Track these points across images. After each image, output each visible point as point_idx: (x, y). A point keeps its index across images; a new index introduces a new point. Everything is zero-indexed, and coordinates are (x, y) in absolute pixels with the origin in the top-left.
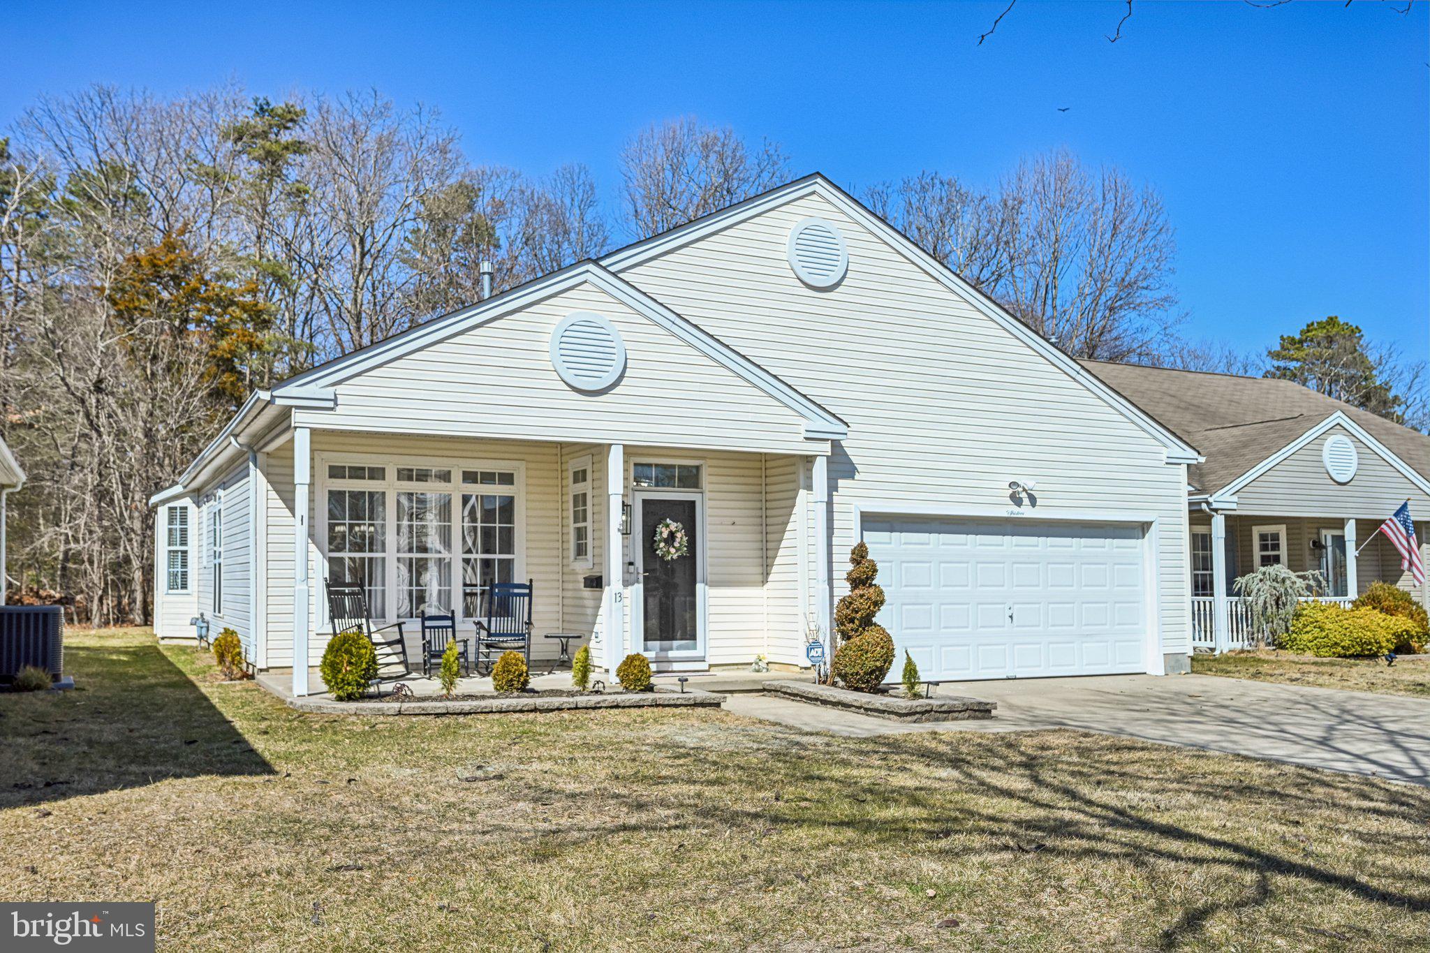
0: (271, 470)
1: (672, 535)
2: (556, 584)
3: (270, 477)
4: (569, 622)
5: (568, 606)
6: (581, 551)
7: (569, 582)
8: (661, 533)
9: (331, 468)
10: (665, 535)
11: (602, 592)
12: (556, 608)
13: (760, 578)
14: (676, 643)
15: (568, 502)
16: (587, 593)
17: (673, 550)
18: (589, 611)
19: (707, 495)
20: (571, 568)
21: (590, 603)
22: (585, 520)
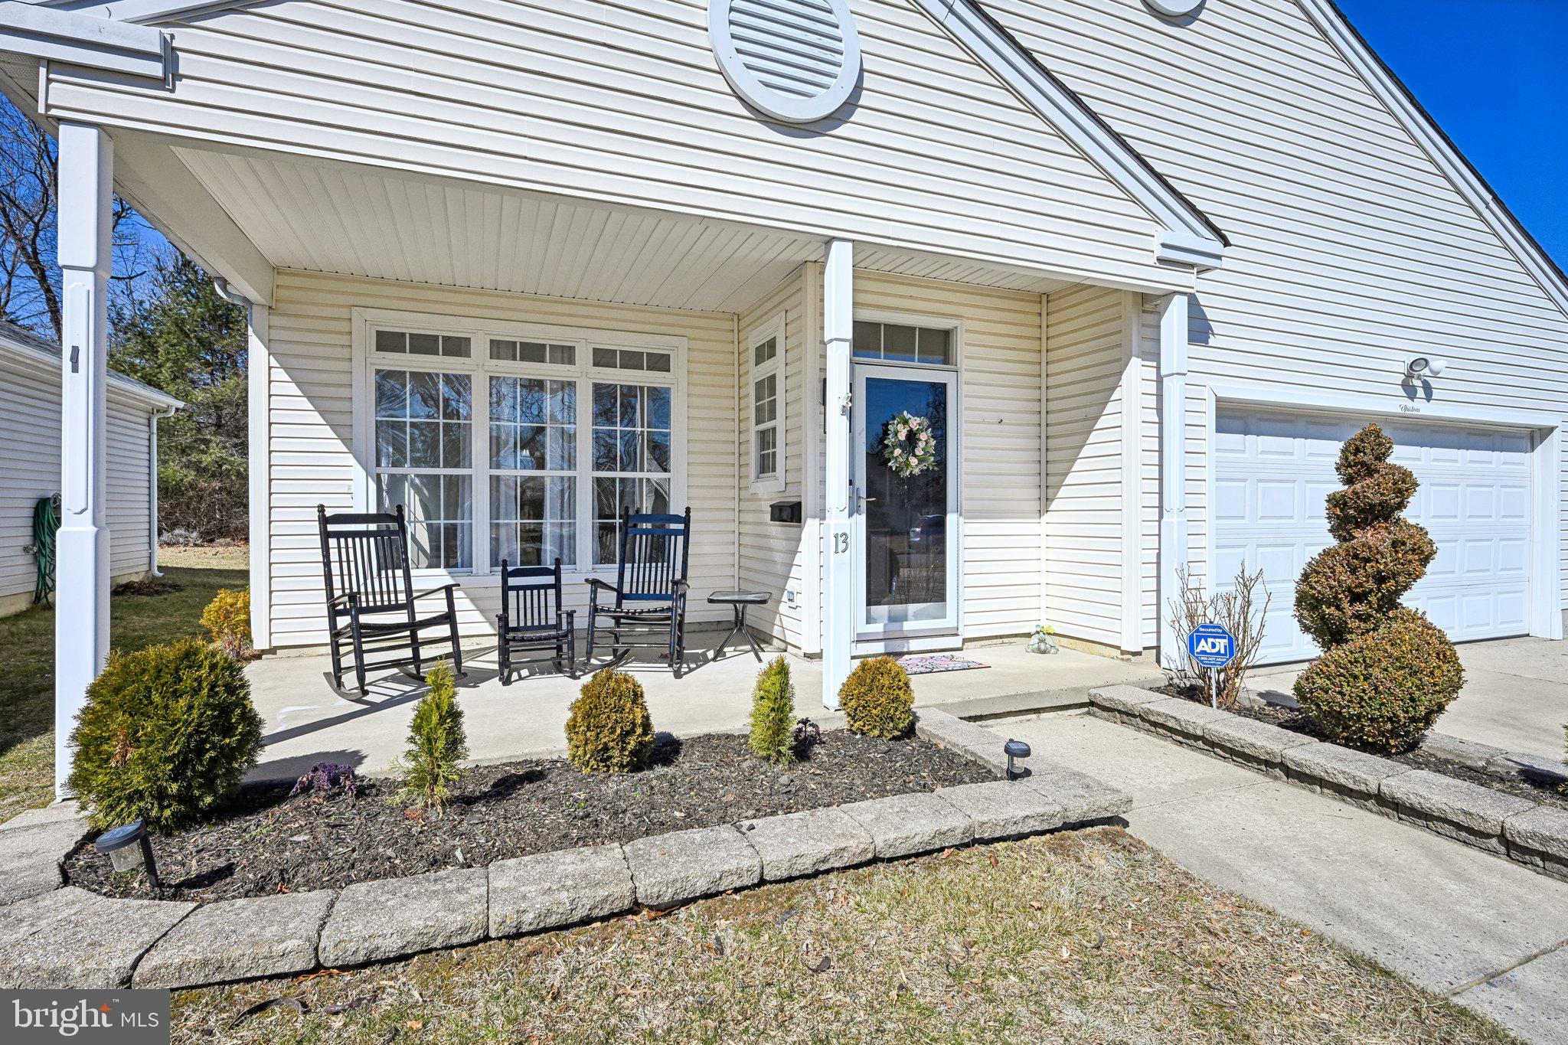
0: (275, 334)
1: (912, 437)
2: (730, 515)
3: (275, 346)
4: (748, 569)
5: (746, 546)
6: (766, 465)
7: (749, 511)
8: (896, 433)
9: (380, 335)
10: (902, 436)
11: (801, 528)
12: (730, 549)
13: (1035, 505)
14: (912, 608)
15: (747, 396)
16: (776, 529)
17: (914, 461)
18: (779, 557)
19: (965, 376)
20: (751, 491)
21: (779, 544)
22: (773, 417)
